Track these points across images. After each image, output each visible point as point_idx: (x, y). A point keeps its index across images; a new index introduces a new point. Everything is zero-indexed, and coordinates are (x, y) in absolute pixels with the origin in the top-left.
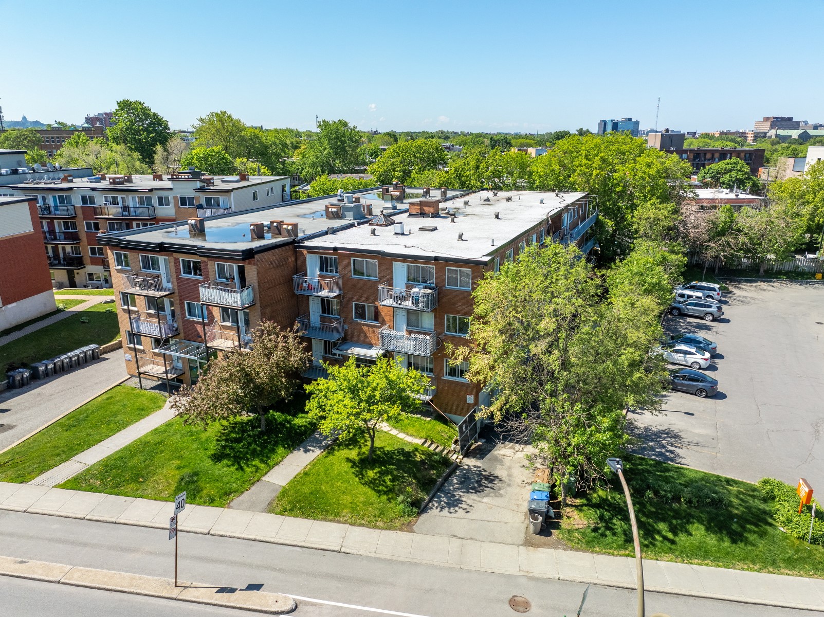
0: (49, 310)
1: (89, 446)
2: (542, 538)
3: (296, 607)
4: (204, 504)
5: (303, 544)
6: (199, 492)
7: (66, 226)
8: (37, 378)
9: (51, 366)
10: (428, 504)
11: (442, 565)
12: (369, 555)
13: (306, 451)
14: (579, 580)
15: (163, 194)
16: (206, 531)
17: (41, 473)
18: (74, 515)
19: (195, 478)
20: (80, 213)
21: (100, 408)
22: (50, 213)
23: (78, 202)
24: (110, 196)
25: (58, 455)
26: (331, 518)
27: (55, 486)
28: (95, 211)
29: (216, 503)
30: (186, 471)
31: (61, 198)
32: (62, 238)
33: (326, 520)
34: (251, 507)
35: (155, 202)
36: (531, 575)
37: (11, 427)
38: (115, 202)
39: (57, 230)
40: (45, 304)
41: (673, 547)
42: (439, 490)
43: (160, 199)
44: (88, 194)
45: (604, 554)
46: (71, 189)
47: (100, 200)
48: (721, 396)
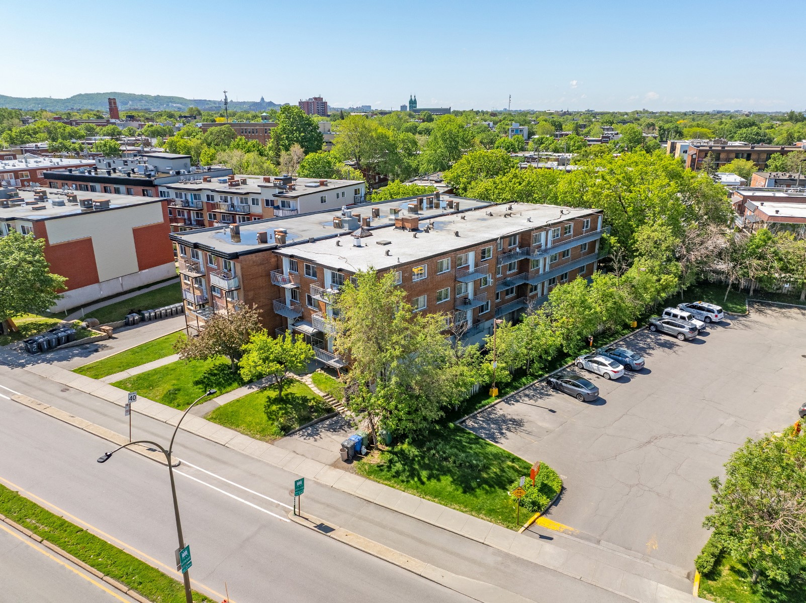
0: (170, 275)
1: (138, 365)
2: (345, 464)
3: (179, 465)
4: (174, 407)
5: (208, 438)
6: (174, 399)
7: (197, 214)
8: (143, 321)
9: (153, 314)
10: (296, 432)
11: (273, 464)
12: (239, 450)
13: (250, 388)
14: (343, 490)
15: (255, 196)
16: (165, 421)
17: (107, 375)
18: (109, 400)
19: (177, 392)
20: (205, 208)
21: (159, 343)
22: (188, 206)
23: (204, 199)
24: (223, 195)
25: (120, 367)
26: (233, 427)
27: (110, 384)
28: (215, 206)
29: (180, 407)
30: (176, 387)
31: (195, 195)
32: (195, 223)
33: (230, 428)
34: (195, 414)
35: (250, 202)
36: (318, 481)
37: (111, 348)
38: (226, 201)
39: (192, 219)
40: (168, 271)
41: (421, 486)
42: (311, 426)
43: (253, 200)
44: (211, 193)
45: (374, 481)
46: (200, 190)
47: (217, 198)
48: (602, 402)
